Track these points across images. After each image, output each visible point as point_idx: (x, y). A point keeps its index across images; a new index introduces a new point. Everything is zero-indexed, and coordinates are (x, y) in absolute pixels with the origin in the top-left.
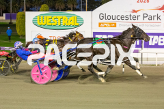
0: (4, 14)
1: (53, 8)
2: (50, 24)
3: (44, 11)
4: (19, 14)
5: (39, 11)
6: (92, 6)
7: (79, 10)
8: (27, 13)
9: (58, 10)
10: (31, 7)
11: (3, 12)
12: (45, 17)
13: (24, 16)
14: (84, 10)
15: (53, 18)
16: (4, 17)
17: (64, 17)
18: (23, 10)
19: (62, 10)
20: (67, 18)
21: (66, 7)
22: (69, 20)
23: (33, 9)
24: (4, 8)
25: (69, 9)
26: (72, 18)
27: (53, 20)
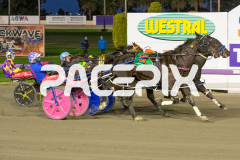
0: (95, 17)
1: (168, 8)
2: (164, 31)
3: (154, 11)
4: (117, 17)
5: (146, 11)
6: (227, 5)
7: (207, 10)
8: (130, 16)
9: (175, 11)
10: (135, 6)
11: (93, 14)
12: (156, 22)
13: (124, 20)
14: (215, 10)
15: (169, 23)
16: (94, 22)
17: (185, 21)
18: (123, 10)
19: (182, 11)
20: (189, 23)
21: (188, 6)
22: (194, 26)
23: (138, 9)
24: (94, 8)
25: (193, 9)
26: (197, 23)
27: (169, 26)
